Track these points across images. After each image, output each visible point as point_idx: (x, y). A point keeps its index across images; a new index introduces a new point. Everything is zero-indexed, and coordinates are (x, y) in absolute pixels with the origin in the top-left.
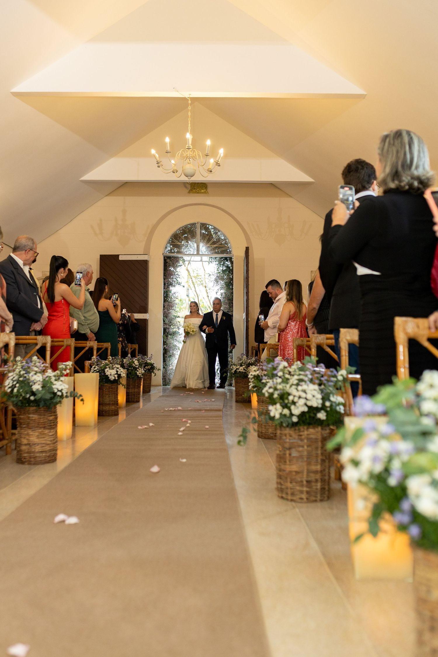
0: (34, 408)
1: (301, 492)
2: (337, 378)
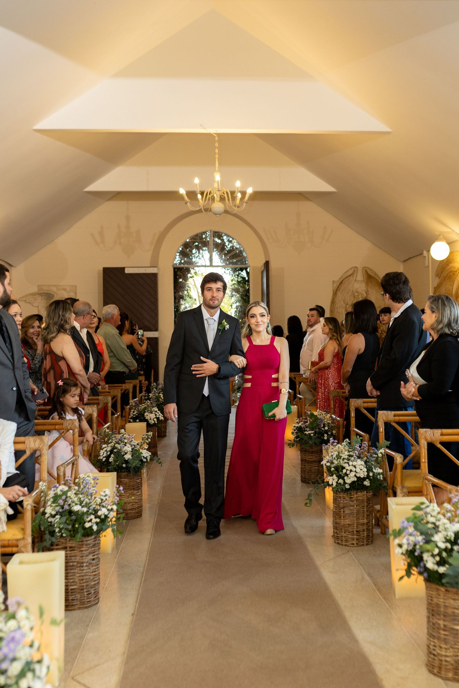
1: (353, 539)
2: (377, 455)
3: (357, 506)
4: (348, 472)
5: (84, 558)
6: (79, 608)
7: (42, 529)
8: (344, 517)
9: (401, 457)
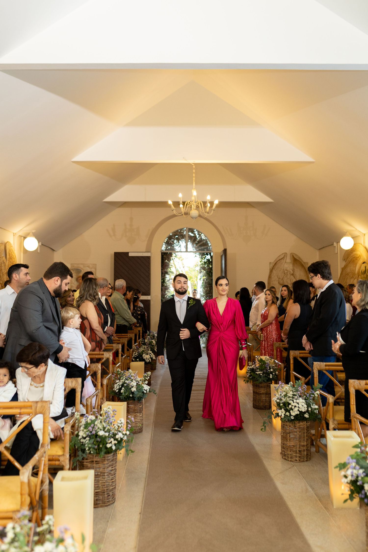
0: (132, 401)
1: (296, 457)
2: (314, 395)
3: (299, 432)
4: (293, 407)
5: (105, 469)
6: (102, 506)
7: (76, 447)
8: (289, 440)
9: (332, 398)
